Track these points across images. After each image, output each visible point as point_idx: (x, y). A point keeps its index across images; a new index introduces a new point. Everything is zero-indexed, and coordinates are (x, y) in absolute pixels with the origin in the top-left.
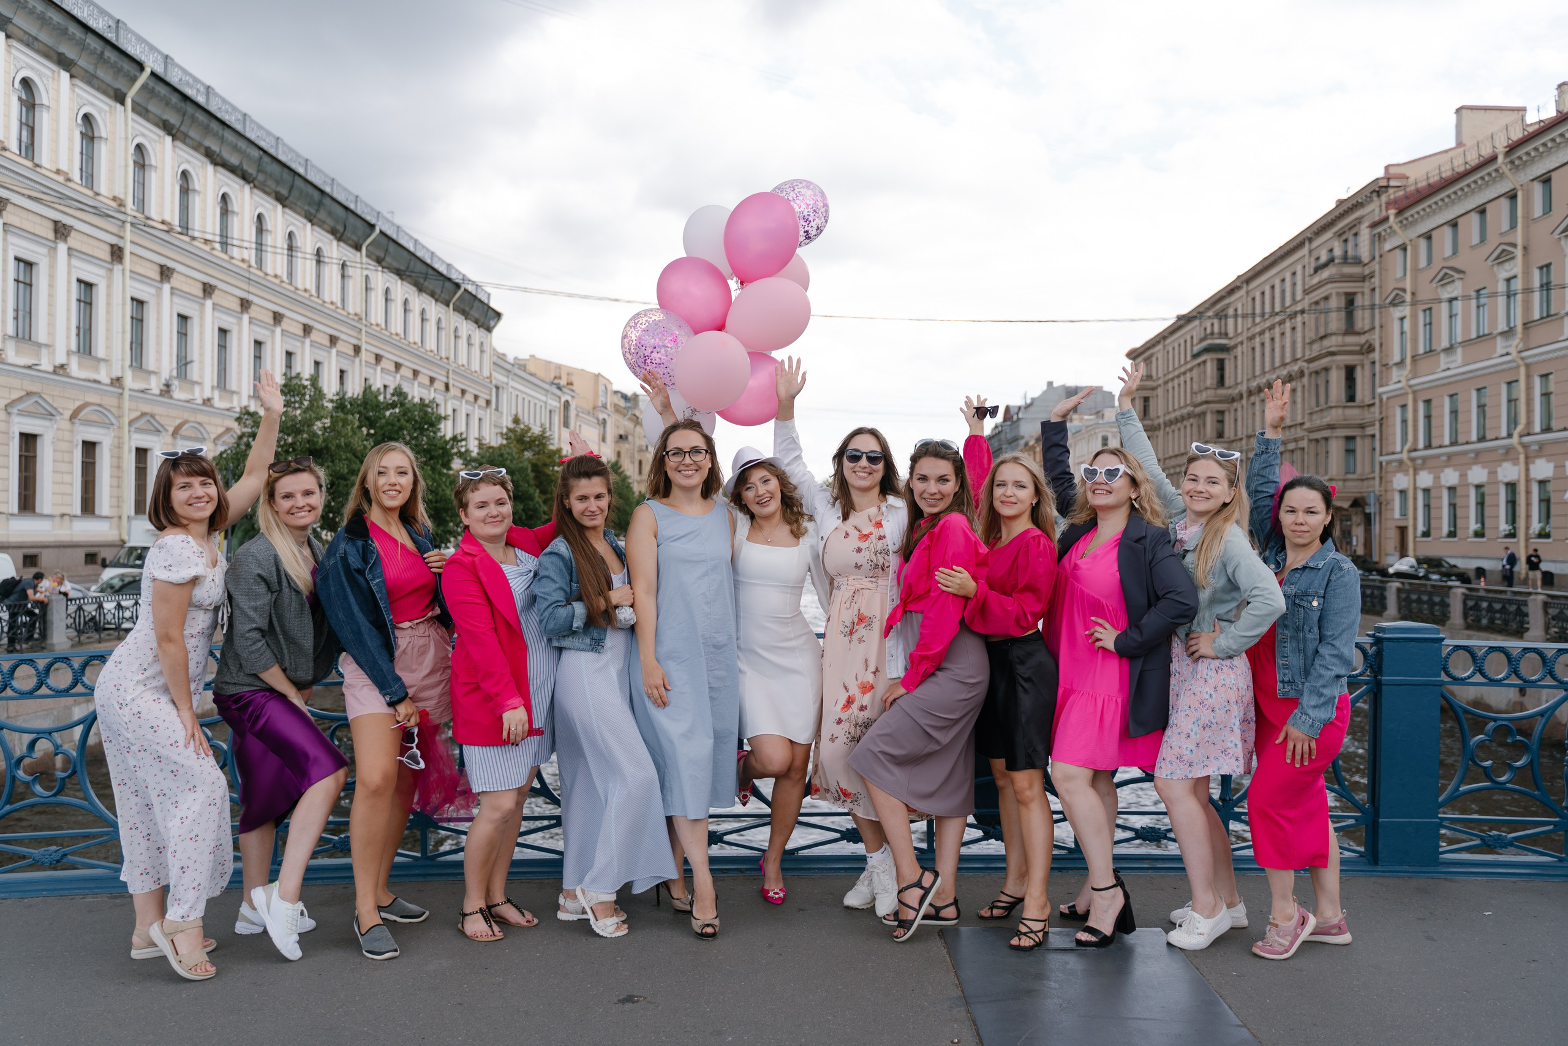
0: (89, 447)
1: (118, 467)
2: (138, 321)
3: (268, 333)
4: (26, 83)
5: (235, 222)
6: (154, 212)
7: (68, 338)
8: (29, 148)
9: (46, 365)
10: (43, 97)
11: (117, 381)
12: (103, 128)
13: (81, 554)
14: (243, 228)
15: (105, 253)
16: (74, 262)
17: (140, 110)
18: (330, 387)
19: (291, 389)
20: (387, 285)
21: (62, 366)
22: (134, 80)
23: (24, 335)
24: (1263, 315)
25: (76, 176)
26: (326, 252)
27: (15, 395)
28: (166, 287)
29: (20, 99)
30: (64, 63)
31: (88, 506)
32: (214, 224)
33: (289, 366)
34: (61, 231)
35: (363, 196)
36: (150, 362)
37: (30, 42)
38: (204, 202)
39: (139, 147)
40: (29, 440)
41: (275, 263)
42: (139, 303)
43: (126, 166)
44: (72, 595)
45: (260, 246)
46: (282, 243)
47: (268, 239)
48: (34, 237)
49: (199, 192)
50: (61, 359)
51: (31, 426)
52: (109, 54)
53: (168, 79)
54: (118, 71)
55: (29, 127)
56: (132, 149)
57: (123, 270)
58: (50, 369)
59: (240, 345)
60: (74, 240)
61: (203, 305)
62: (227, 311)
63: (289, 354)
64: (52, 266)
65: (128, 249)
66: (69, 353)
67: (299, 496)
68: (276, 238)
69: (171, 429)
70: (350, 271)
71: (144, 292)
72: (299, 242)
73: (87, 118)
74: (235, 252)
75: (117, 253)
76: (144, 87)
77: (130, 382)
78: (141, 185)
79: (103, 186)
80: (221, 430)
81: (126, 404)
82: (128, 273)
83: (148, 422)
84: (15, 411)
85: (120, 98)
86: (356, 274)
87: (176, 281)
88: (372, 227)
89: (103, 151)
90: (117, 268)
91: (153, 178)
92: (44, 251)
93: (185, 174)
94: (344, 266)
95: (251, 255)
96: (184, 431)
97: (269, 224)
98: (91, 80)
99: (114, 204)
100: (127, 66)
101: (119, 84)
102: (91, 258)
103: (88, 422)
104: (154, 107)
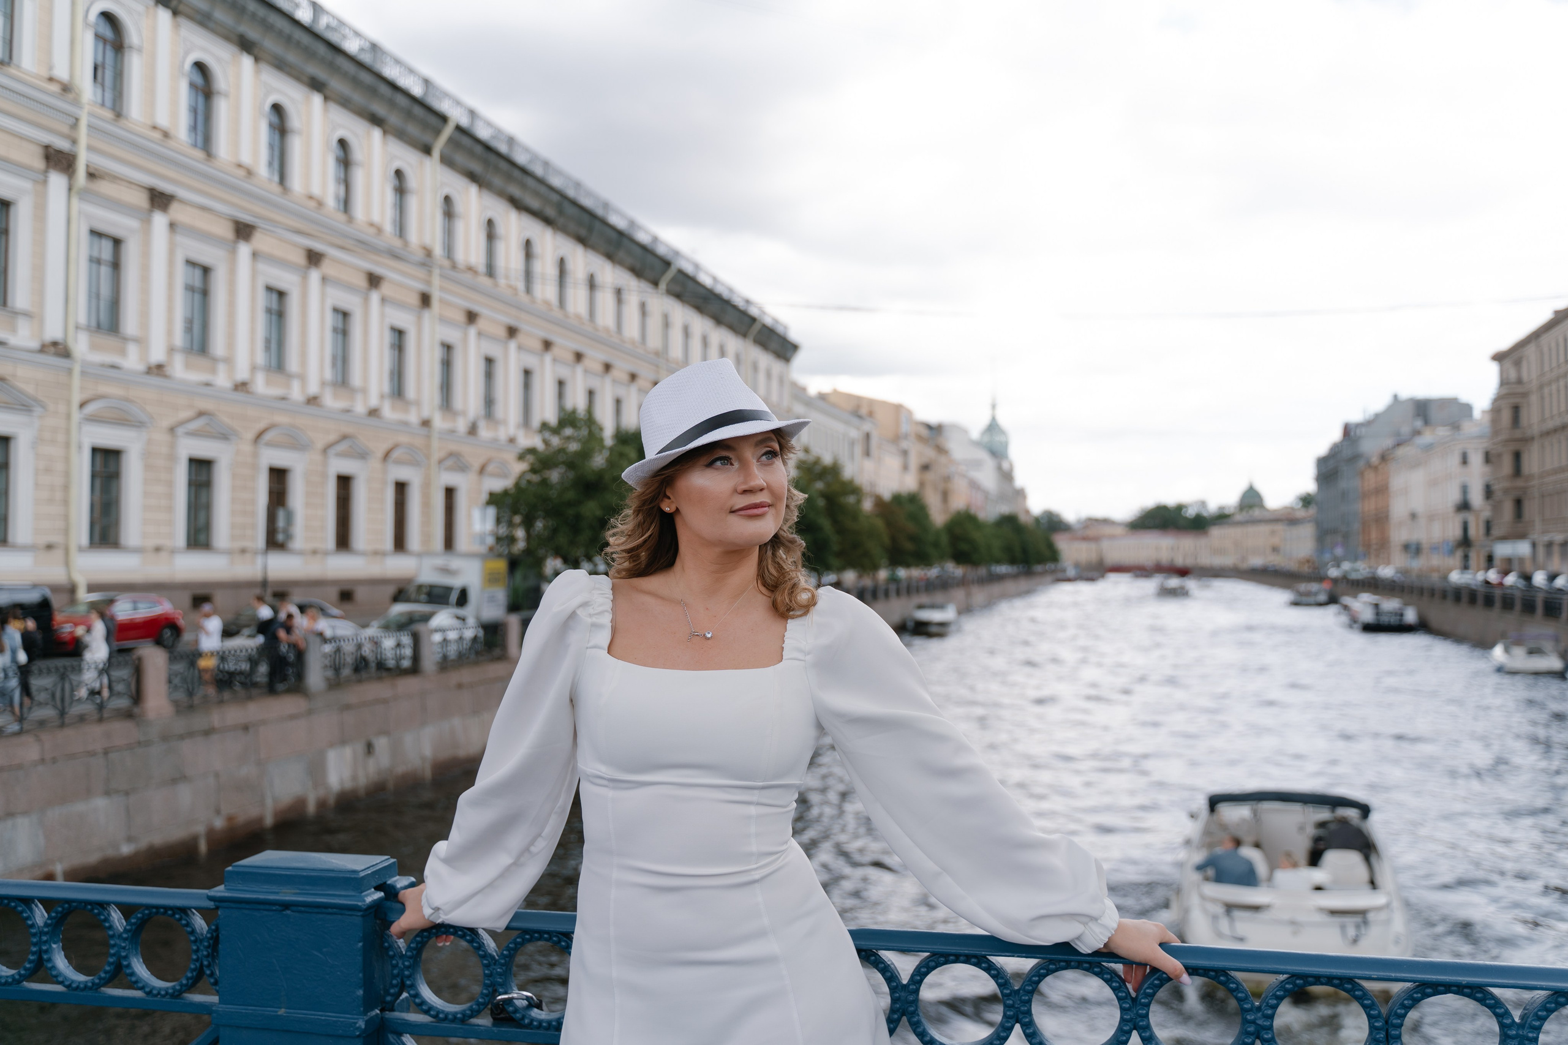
0: (401, 488)
1: (426, 504)
2: (447, 364)
3: (569, 372)
4: (342, 143)
6: (460, 256)
7: (382, 382)
8: (346, 204)
9: (360, 408)
11: (426, 423)
12: (412, 182)
13: (391, 590)
15: (415, 300)
16: (387, 310)
17: (447, 161)
22: (438, 132)
23: (342, 381)
27: (333, 438)
28: (473, 331)
30: (376, 120)
31: (400, 543)
32: (518, 268)
34: (374, 281)
36: (458, 402)
37: (345, 103)
38: (508, 247)
39: (447, 200)
40: (344, 482)
42: (448, 348)
43: (435, 216)
44: (328, 633)
48: (349, 287)
50: (374, 402)
51: (346, 466)
52: (418, 111)
54: (425, 126)
55: (346, 182)
56: (440, 199)
57: (432, 315)
59: (542, 385)
60: (386, 289)
65: (436, 295)
66: (382, 397)
69: (477, 468)
71: (452, 335)
73: (399, 173)
75: (425, 300)
76: (451, 140)
77: (439, 422)
78: (449, 234)
79: (413, 237)
81: (435, 444)
82: (436, 319)
83: (456, 461)
85: (427, 150)
87: (481, 323)
89: (413, 203)
90: (427, 315)
91: (460, 226)
93: (490, 222)
98: (401, 135)
99: (423, 252)
100: (433, 120)
101: (426, 138)
102: (401, 305)
103: (399, 462)
104: (460, 158)
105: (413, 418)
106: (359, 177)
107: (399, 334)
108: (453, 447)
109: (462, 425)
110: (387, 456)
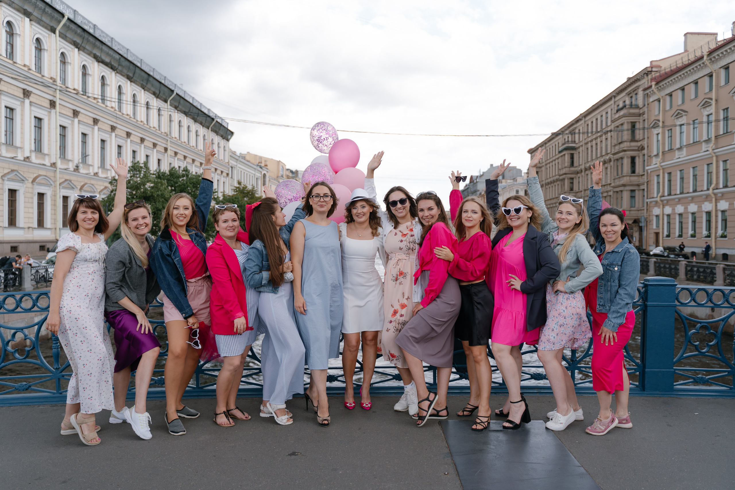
0: (41, 196)
1: (54, 205)
2: (63, 136)
3: (124, 142)
4: (9, 23)
5: (108, 89)
6: (70, 84)
7: (30, 144)
8: (11, 54)
9: (20, 157)
10: (17, 30)
11: (54, 165)
12: (45, 45)
13: (37, 246)
14: (112, 92)
15: (47, 104)
16: (33, 108)
17: (63, 36)
18: (153, 167)
19: (135, 168)
20: (180, 119)
21: (28, 158)
22: (60, 22)
23: (10, 143)
24: (592, 132)
25: (33, 67)
26: (151, 103)
27: (6, 171)
28: (76, 120)
29: (6, 31)
30: (27, 14)
31: (41, 223)
32: (98, 90)
33: (134, 157)
34: (26, 94)
35: (168, 77)
36: (69, 156)
37: (11, 4)
38: (93, 80)
39: (62, 54)
40: (12, 192)
41: (127, 109)
42: (63, 128)
43: (57, 63)
44: (33, 265)
45: (120, 100)
46: (130, 99)
47: (124, 97)
48: (15, 97)
49: (91, 75)
50: (27, 154)
51: (13, 186)
52: (48, 9)
53: (75, 21)
54: (52, 17)
55: (11, 44)
56: (59, 55)
57: (56, 112)
58: (22, 159)
59: (111, 148)
60: (32, 98)
61: (93, 129)
62: (105, 131)
63: (134, 152)
64: (23, 110)
65: (58, 102)
66: (31, 151)
67: (140, 219)
68: (127, 97)
69: (79, 187)
70: (162, 112)
71: (66, 122)
72: (138, 98)
73: (38, 40)
74: (108, 104)
75: (53, 104)
76: (65, 25)
77: (59, 165)
78: (64, 72)
79: (46, 72)
80: (102, 188)
81: (58, 175)
82: (58, 114)
83: (68, 184)
84: (6, 179)
85: (53, 31)
86: (165, 114)
87: (81, 117)
88: (172, 91)
89: (45, 56)
90: (53, 111)
91: (69, 68)
92: (18, 103)
93: (84, 67)
94: (159, 110)
95: (115, 105)
96: (85, 188)
97: (124, 90)
98: (39, 22)
99: (51, 81)
100: (56, 15)
101: (53, 24)
102: (40, 106)
103: (40, 184)
104: (69, 35)
105: (47, 162)
106: (18, 42)
107: (39, 120)
108: (68, 177)
109: (71, 166)
110: (34, 181)
